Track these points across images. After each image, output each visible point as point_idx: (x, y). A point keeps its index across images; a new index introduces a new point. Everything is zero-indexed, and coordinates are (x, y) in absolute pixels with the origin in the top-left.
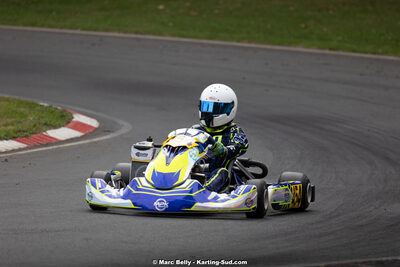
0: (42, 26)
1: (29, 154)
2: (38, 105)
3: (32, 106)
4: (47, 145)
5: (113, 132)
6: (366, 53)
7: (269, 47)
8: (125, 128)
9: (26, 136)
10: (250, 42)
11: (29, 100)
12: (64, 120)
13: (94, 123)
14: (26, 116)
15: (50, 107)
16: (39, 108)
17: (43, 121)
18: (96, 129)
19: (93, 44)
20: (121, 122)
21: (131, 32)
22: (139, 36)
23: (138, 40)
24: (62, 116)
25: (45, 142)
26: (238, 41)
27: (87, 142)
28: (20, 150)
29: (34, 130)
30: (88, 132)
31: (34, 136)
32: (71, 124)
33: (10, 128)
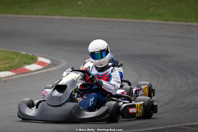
1: (16, 78)
2: (20, 54)
3: (17, 54)
5: (57, 65)
6: (182, 21)
7: (133, 21)
8: (64, 63)
9: (15, 69)
10: (124, 18)
11: (16, 51)
12: (34, 60)
13: (48, 61)
14: (15, 59)
15: (26, 54)
17: (23, 61)
18: (49, 65)
20: (62, 61)
21: (65, 16)
23: (69, 19)
25: (24, 72)
27: (45, 71)
28: (12, 76)
29: (19, 66)
30: (45, 66)
31: (19, 69)
32: (37, 62)
33: (7, 65)
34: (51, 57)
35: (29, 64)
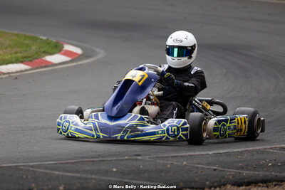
1: (32, 74)
2: (38, 39)
3: (35, 39)
4: (45, 67)
5: (92, 57)
8: (101, 54)
9: (31, 61)
11: (33, 35)
12: (57, 48)
13: (78, 51)
14: (30, 46)
15: (48, 40)
16: (39, 41)
17: (42, 50)
18: (80, 55)
20: (98, 50)
24: (56, 46)
25: (43, 65)
27: (74, 64)
28: (26, 70)
29: (36, 56)
30: (74, 57)
31: (36, 60)
32: (62, 52)
33: (19, 55)
34: (83, 45)
35: (51, 54)
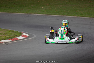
0: (15, 13)
1: (12, 43)
3: (13, 31)
4: (16, 41)
5: (32, 37)
7: (68, 16)
8: (35, 36)
9: (12, 39)
10: (64, 15)
12: (21, 34)
13: (28, 35)
14: (12, 34)
16: (15, 32)
17: (16, 35)
18: (28, 37)
19: (27, 17)
21: (36, 14)
22: (38, 14)
24: (20, 34)
26: (61, 15)
27: (26, 39)
29: (14, 37)
33: (8, 37)
